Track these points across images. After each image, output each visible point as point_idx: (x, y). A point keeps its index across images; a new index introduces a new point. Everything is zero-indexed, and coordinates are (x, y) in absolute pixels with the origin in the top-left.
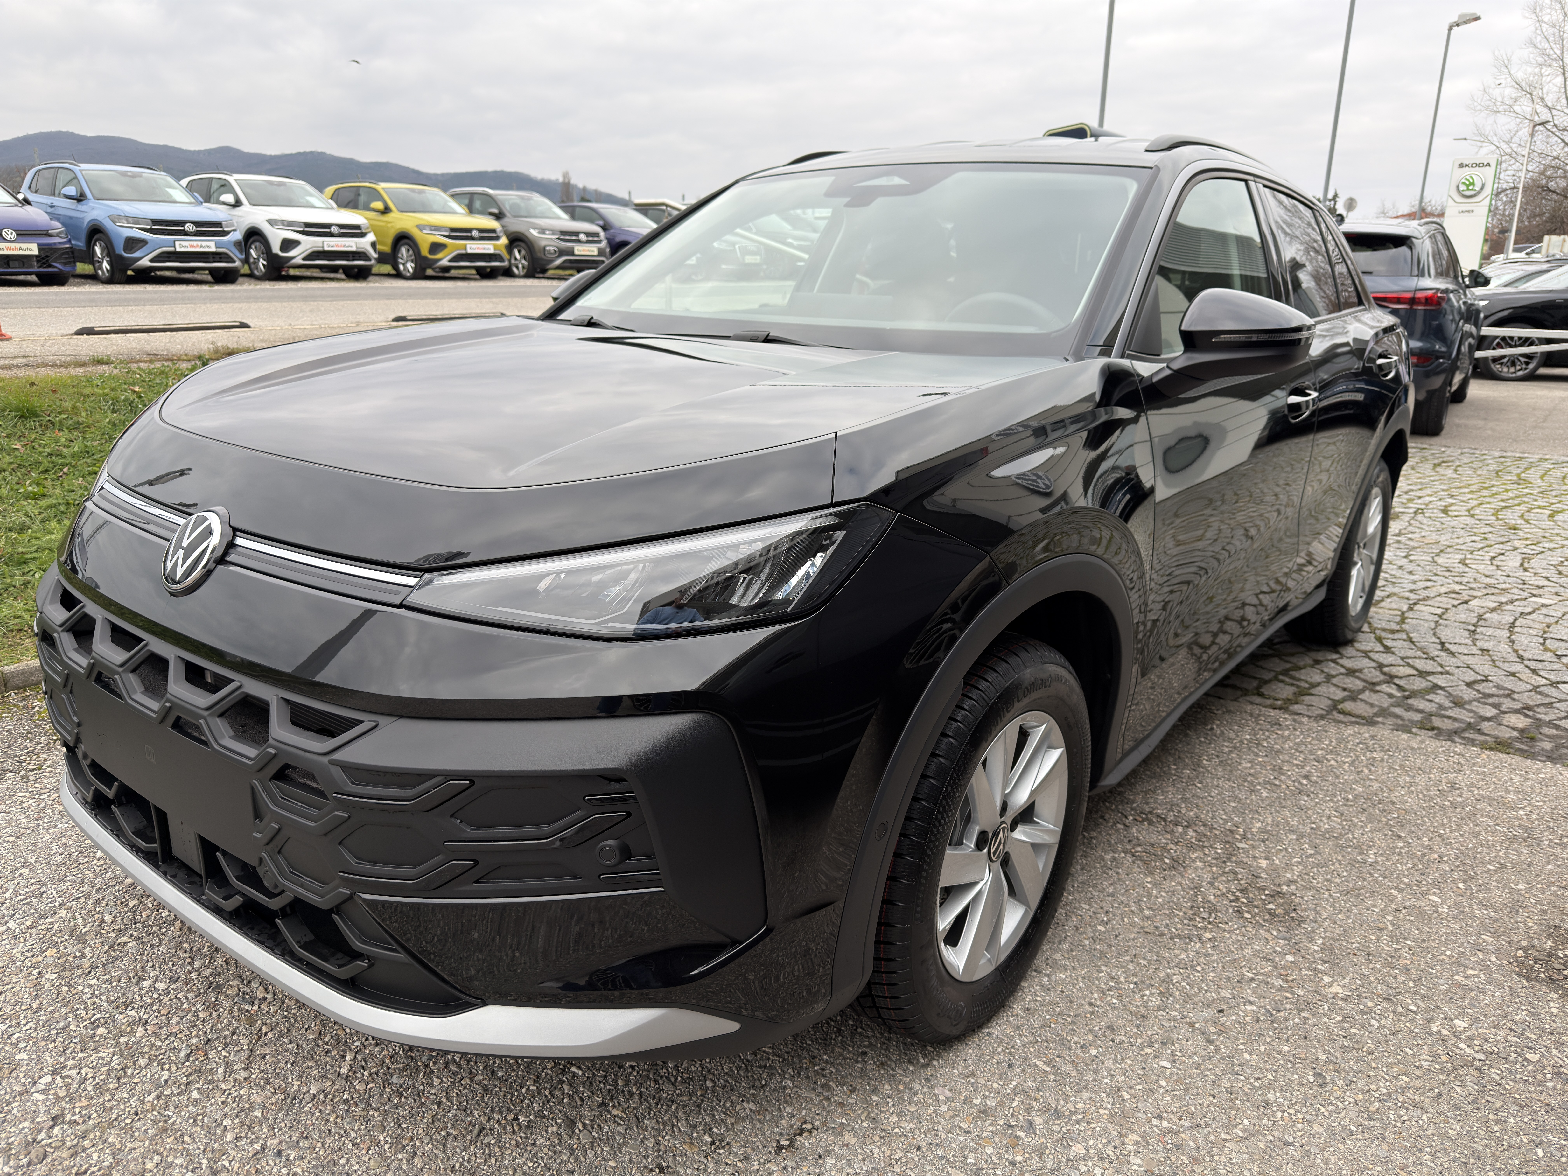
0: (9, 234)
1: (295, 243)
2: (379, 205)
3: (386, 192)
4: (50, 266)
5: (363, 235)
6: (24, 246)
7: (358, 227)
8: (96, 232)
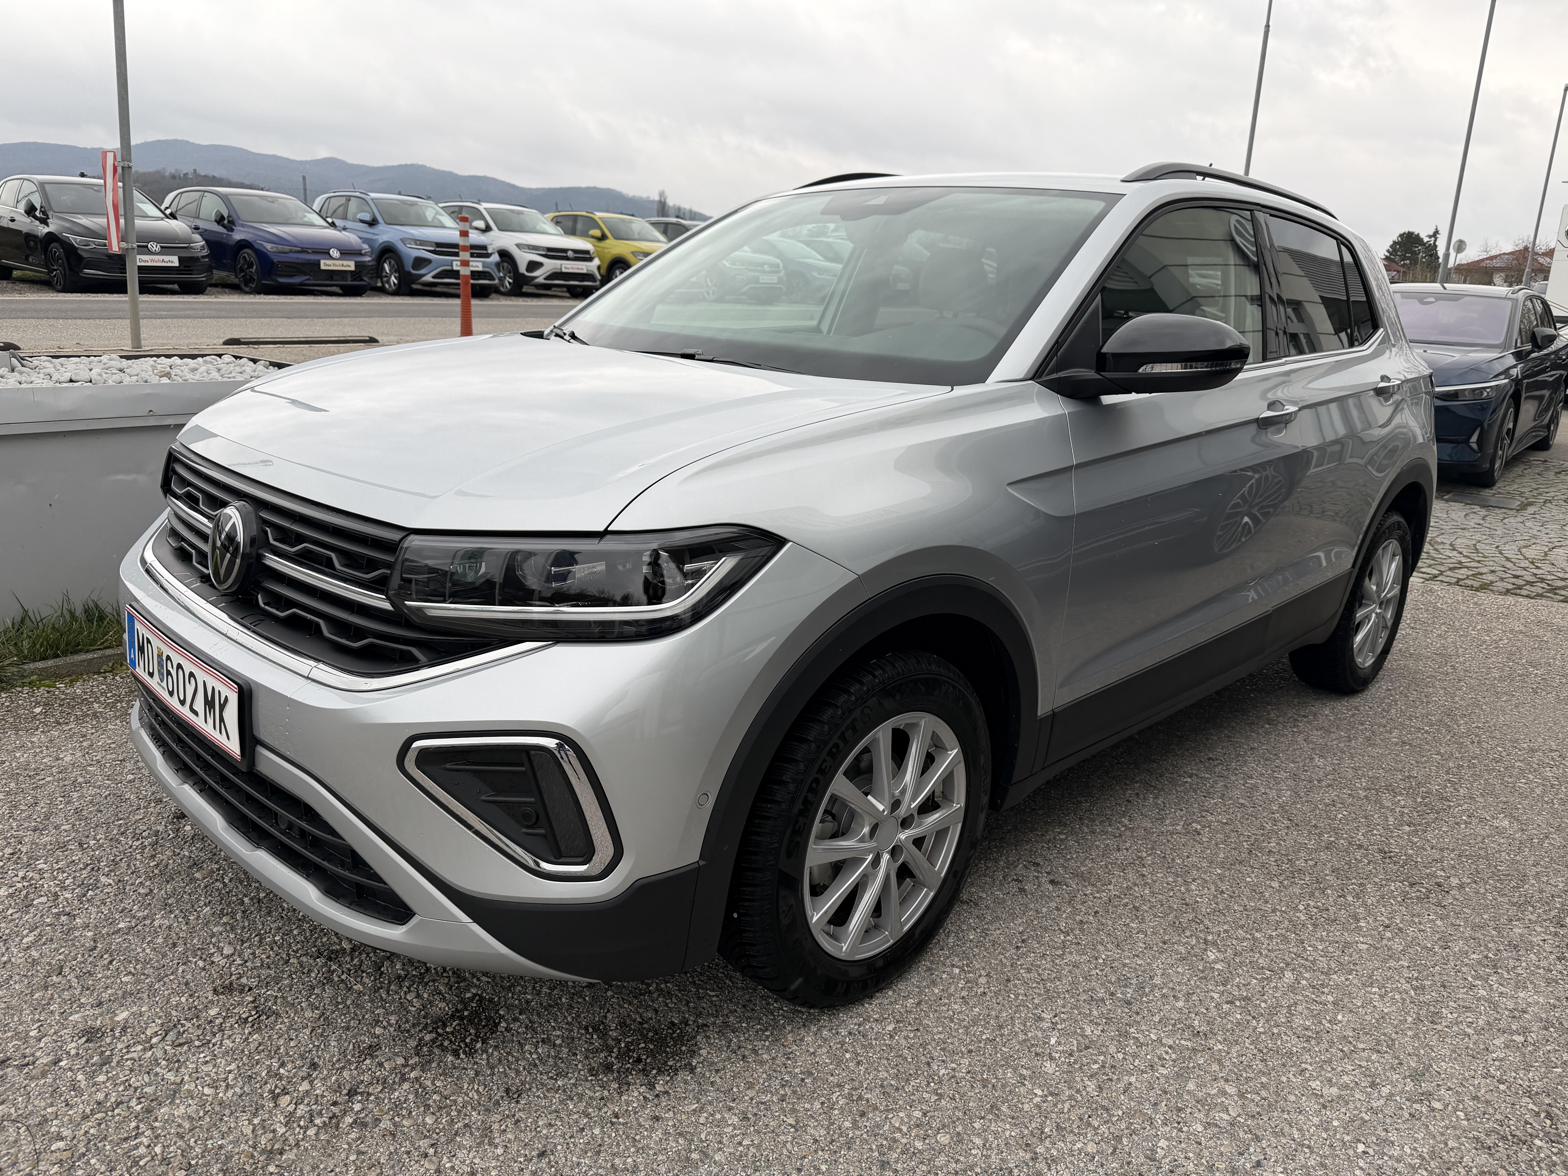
0: (334, 253)
1: (539, 265)
2: (597, 233)
3: (604, 222)
4: (362, 280)
5: (590, 259)
6: (345, 263)
7: (587, 252)
8: (388, 252)
